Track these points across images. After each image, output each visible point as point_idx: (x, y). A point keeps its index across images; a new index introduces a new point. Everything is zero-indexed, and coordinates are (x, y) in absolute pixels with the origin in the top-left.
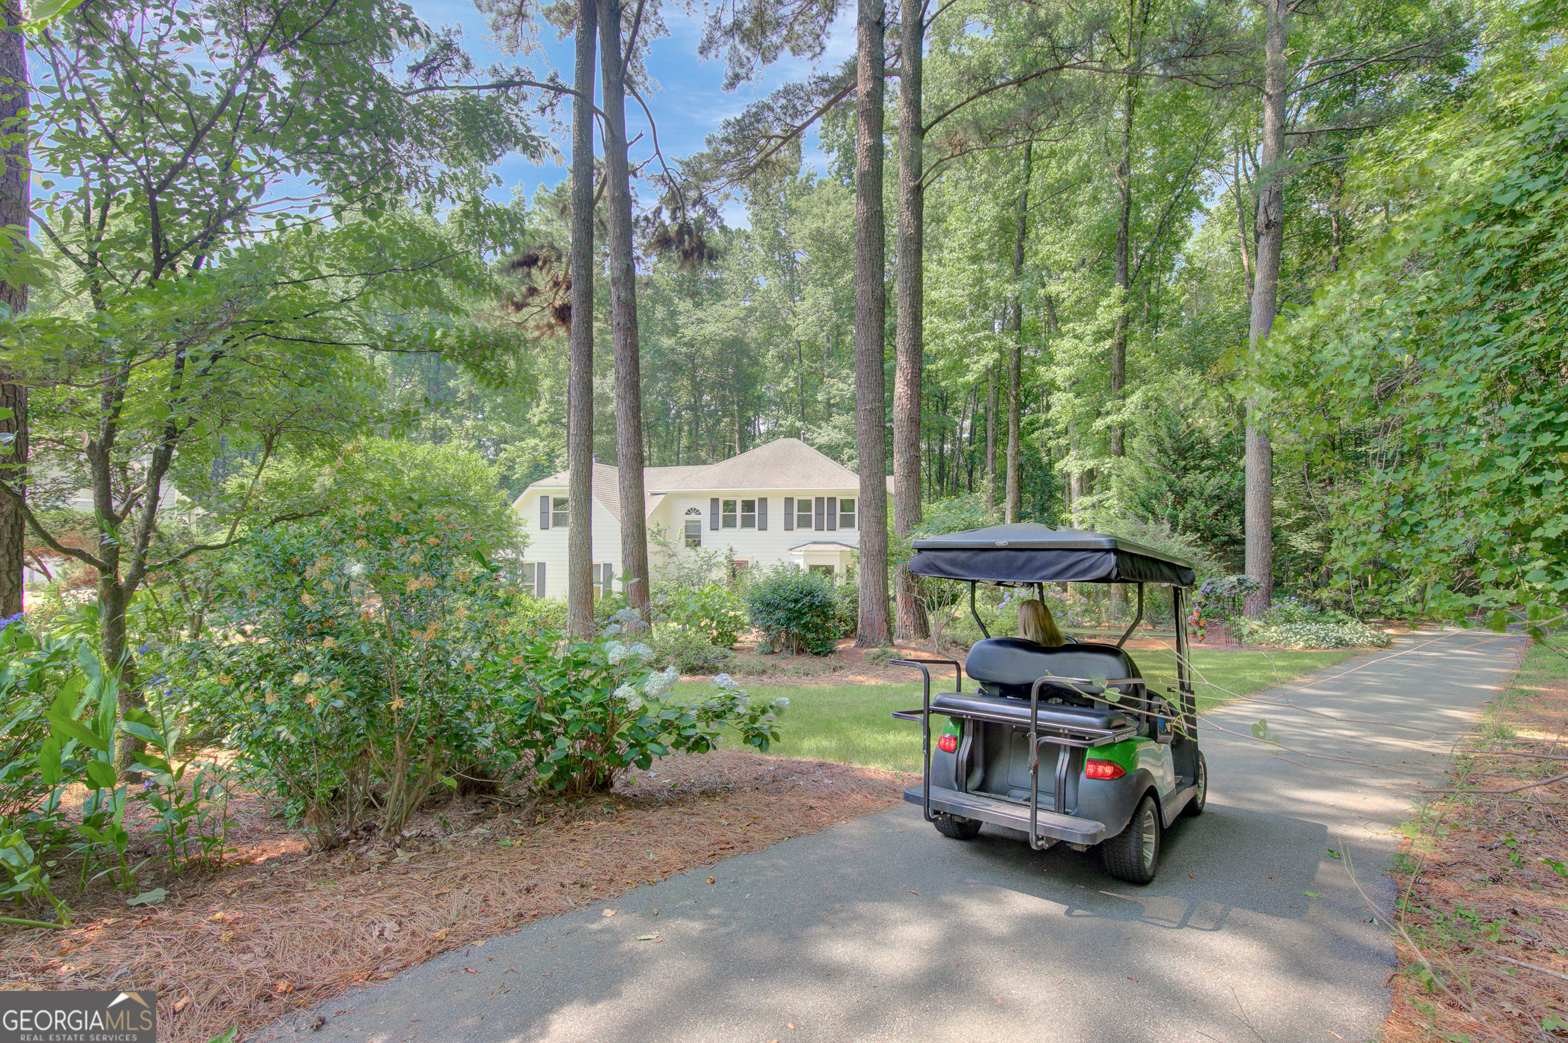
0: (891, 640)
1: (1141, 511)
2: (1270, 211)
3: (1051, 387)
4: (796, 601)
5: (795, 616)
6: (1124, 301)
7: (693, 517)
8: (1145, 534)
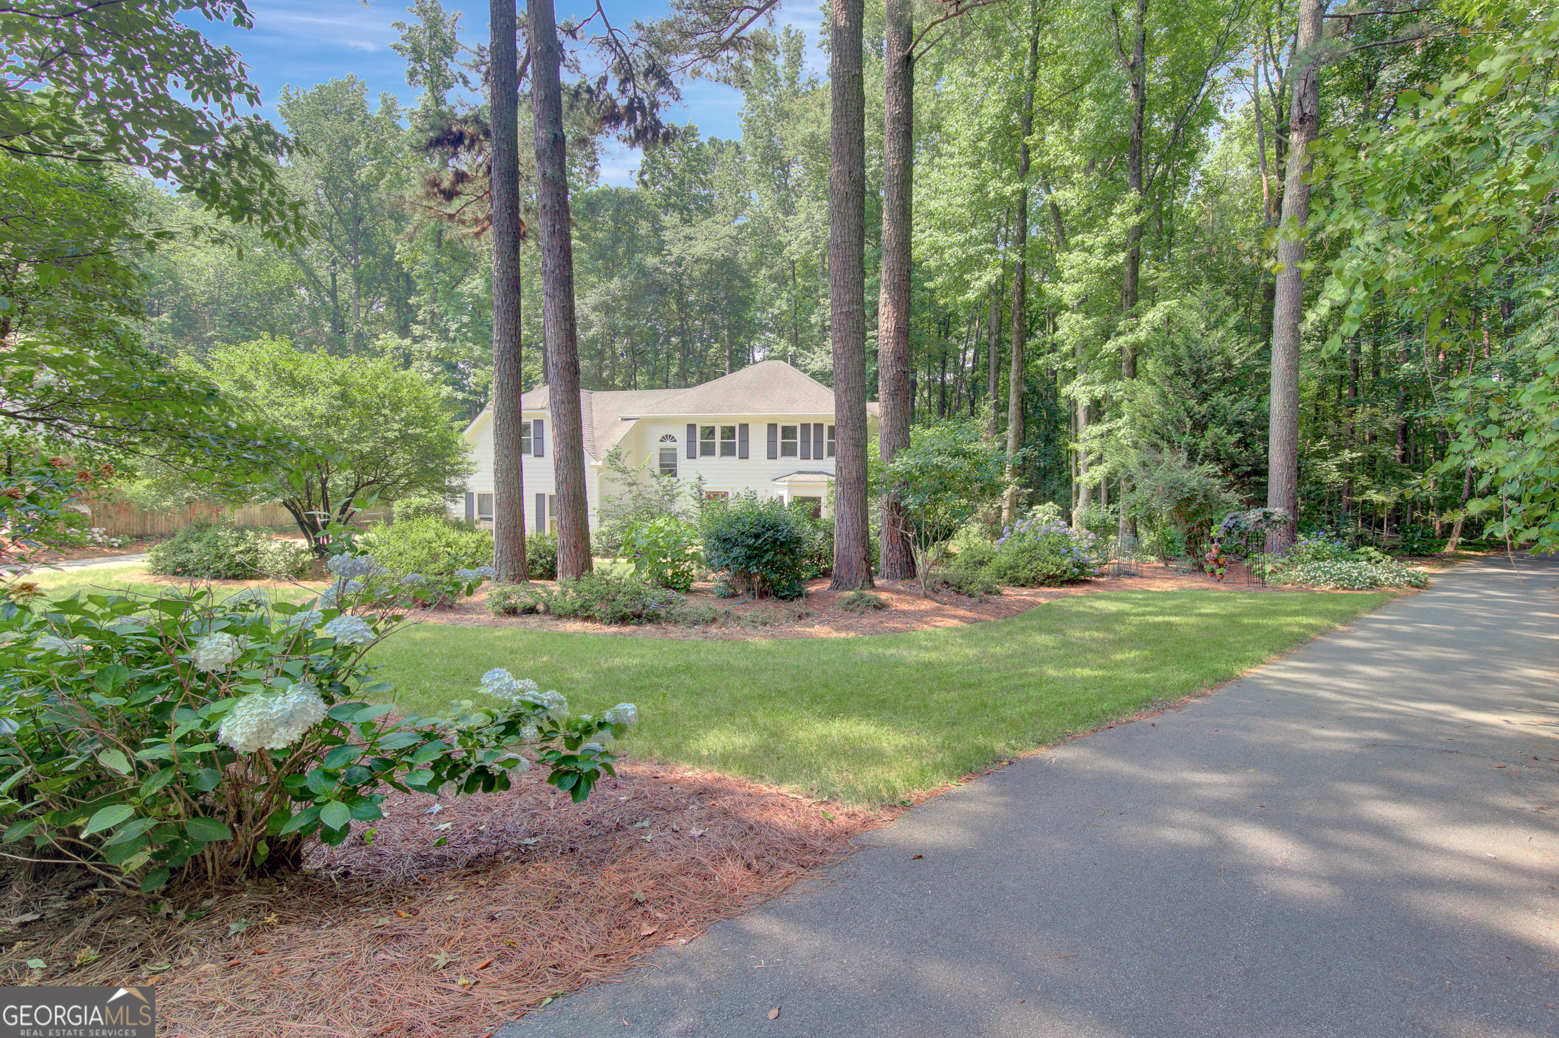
0: (871, 581)
1: (1155, 438)
2: (1306, 103)
3: (1059, 307)
4: (757, 536)
5: (754, 555)
6: (1138, 210)
7: (668, 444)
8: (1159, 463)
